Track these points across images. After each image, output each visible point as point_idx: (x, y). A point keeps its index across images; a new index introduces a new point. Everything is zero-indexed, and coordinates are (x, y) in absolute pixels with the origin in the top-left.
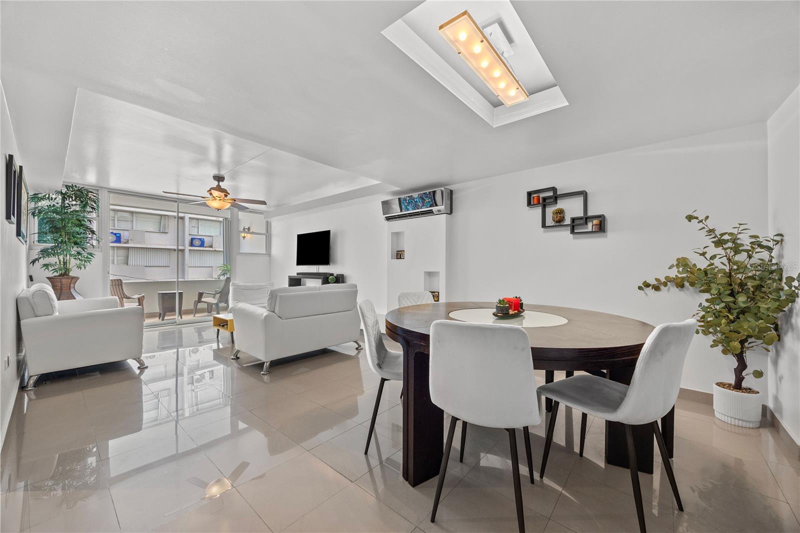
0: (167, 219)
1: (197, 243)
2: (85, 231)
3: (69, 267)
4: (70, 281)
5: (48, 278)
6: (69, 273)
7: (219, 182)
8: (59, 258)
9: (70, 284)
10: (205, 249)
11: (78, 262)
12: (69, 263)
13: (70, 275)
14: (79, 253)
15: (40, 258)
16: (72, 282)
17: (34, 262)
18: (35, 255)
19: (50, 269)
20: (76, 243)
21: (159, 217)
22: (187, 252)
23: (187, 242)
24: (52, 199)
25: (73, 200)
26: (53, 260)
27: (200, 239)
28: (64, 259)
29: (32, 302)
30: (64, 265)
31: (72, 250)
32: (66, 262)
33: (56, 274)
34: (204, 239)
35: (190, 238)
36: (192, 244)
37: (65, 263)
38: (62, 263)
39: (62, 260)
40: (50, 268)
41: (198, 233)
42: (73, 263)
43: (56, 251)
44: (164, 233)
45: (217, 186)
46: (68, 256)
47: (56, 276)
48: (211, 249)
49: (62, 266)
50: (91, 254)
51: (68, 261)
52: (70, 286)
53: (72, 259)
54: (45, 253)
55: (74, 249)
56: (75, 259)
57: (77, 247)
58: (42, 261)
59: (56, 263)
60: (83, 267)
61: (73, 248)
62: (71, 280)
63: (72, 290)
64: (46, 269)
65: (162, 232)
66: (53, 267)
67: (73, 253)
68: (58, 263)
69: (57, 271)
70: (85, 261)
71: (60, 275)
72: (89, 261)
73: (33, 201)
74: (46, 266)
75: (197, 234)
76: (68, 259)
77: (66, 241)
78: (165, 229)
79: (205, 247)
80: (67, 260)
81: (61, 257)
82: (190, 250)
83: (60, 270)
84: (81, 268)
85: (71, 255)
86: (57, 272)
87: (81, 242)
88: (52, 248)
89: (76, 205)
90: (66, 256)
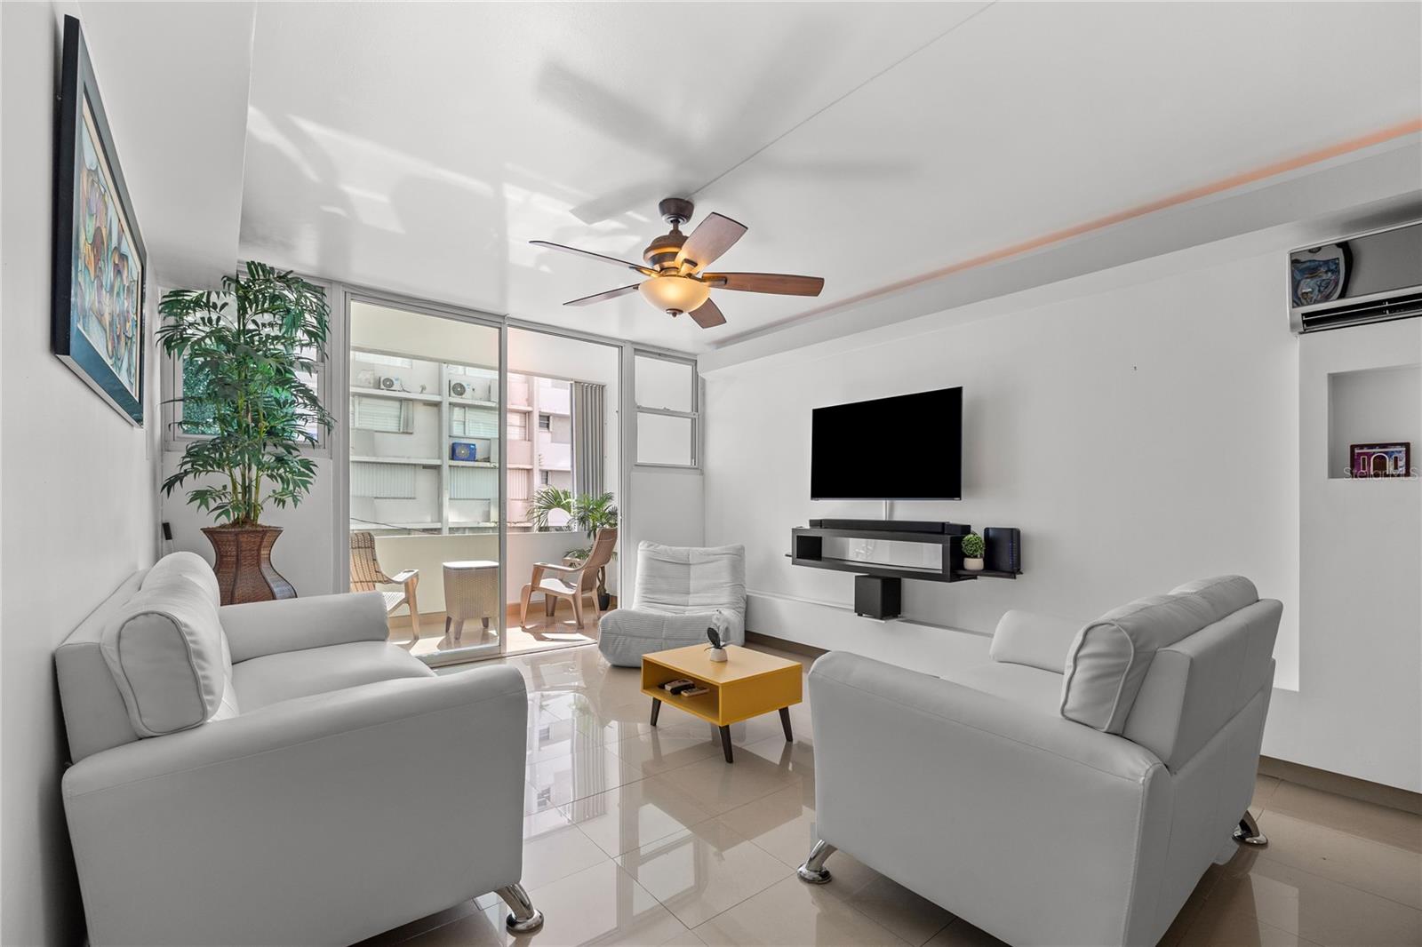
0: (411, 405)
1: (462, 452)
2: (295, 396)
3: (256, 500)
4: (258, 539)
5: (209, 532)
6: (256, 516)
7: (676, 222)
8: (231, 476)
9: (259, 550)
10: (476, 464)
11: (279, 486)
12: (257, 488)
13: (259, 522)
14: (280, 460)
15: (186, 473)
16: (265, 543)
17: (169, 485)
18: (174, 465)
19: (213, 505)
20: (271, 432)
21: (397, 404)
22: (445, 470)
23: (446, 452)
24: (215, 306)
25: (264, 311)
26: (216, 479)
27: (468, 445)
28: (243, 476)
29: (116, 669)
30: (244, 494)
31: (263, 452)
32: (249, 486)
33: (224, 520)
34: (474, 445)
35: (451, 443)
36: (453, 456)
37: (247, 489)
38: (239, 489)
39: (239, 480)
40: (211, 501)
41: (465, 433)
42: (267, 487)
43: (224, 454)
44: (407, 433)
45: (671, 232)
46: (254, 467)
47: (223, 526)
48: (488, 464)
49: (240, 496)
50: (307, 464)
51: (254, 483)
52: (259, 555)
53: (264, 479)
54: (199, 458)
55: (266, 450)
56: (271, 476)
57: (275, 445)
58: (192, 483)
59: (225, 487)
60: (289, 500)
61: (265, 445)
62: (262, 538)
63: (264, 566)
64: (203, 507)
65: (403, 433)
66: (219, 501)
67: (266, 459)
68: (230, 489)
69: (226, 513)
70: (296, 484)
71: (236, 523)
72: (305, 484)
73: (170, 315)
74: (201, 496)
75: (462, 435)
76: (254, 478)
77: (248, 426)
78: (407, 426)
79: (477, 461)
80: (251, 481)
81: (237, 472)
82: (450, 466)
83: (236, 508)
84: (284, 502)
85: (261, 466)
86: (228, 517)
87: (283, 429)
88: (215, 446)
89: (271, 325)
90: (250, 470)
